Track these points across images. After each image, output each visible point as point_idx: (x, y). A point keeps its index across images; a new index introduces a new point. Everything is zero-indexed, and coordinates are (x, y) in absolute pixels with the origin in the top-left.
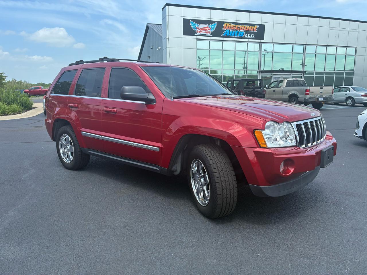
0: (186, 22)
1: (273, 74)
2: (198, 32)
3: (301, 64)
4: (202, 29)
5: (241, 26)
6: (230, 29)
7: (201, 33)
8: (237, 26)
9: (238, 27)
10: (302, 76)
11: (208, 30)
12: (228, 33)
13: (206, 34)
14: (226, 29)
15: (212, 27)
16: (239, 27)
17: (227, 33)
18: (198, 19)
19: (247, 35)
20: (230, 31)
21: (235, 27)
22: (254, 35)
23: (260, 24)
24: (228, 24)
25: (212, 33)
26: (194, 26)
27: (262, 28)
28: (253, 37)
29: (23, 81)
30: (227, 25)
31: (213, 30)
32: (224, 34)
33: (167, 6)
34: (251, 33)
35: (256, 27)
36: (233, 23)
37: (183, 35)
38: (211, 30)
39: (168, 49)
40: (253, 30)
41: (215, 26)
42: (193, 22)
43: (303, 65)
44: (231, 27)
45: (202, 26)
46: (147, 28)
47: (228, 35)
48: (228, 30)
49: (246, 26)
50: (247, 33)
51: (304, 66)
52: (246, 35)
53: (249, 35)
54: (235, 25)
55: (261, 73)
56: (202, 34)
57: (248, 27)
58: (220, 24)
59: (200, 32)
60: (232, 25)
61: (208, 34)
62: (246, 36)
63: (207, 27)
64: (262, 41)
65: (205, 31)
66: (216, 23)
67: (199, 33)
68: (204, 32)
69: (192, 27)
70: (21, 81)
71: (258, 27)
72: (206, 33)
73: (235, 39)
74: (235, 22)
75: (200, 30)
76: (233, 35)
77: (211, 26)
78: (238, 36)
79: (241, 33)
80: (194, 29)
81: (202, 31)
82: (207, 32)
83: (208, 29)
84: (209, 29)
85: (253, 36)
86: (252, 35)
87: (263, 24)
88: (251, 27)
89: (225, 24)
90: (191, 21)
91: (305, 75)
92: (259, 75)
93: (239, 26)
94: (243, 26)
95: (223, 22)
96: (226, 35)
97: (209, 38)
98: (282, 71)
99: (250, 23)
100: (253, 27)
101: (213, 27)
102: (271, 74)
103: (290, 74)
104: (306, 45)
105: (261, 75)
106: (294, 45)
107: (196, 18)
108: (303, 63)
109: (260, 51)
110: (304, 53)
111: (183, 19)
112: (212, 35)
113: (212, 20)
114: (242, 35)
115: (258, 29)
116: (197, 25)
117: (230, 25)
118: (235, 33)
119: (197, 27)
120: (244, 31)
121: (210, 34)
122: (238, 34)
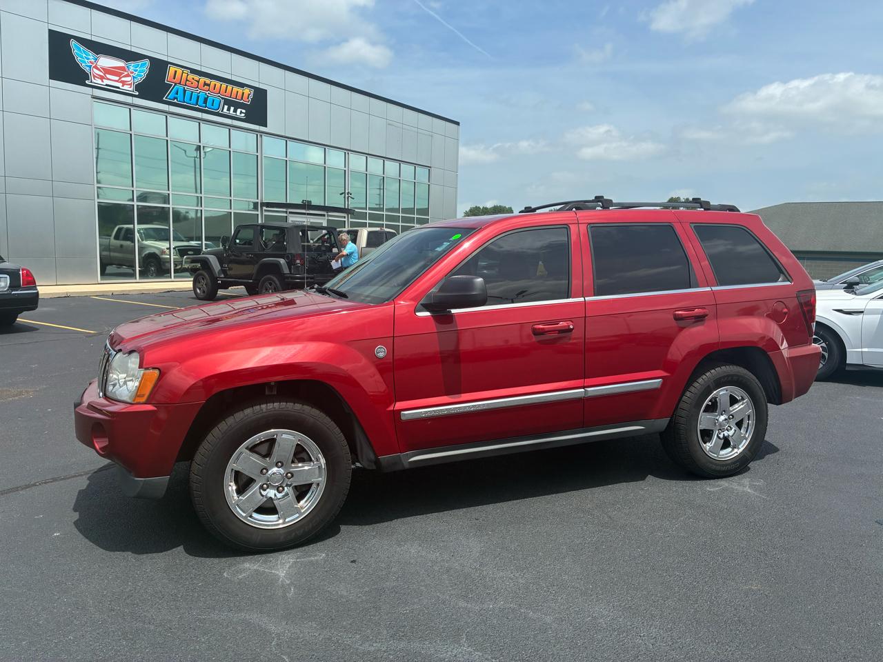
0: (59, 44)
1: (290, 213)
2: (94, 76)
3: (341, 194)
4: (107, 71)
5: (213, 82)
6: (186, 85)
7: (106, 82)
8: (203, 79)
9: (205, 84)
10: (345, 222)
11: (123, 77)
12: (181, 92)
13: (119, 88)
14: (176, 84)
15: (136, 71)
16: (209, 85)
17: (177, 94)
18: (94, 39)
19: (229, 109)
20: (185, 91)
21: (198, 82)
22: (244, 111)
23: (257, 85)
24: (179, 71)
25: (138, 87)
26: (83, 57)
27: (260, 95)
28: (243, 115)
30: (176, 72)
31: (139, 80)
32: (170, 95)
34: (237, 105)
35: (247, 91)
36: (193, 71)
37: (50, 78)
38: (134, 77)
40: (242, 98)
41: (146, 70)
42: (78, 45)
43: (347, 196)
44: (187, 80)
45: (107, 62)
47: (182, 100)
48: (180, 88)
49: (224, 85)
50: (229, 103)
51: (348, 198)
52: (226, 107)
53: (232, 109)
54: (197, 77)
55: (264, 208)
56: (107, 85)
57: (230, 87)
58: (159, 67)
59: (102, 78)
60: (191, 76)
61: (126, 87)
62: (225, 110)
63: (122, 68)
64: (262, 129)
65: (117, 78)
66: (147, 62)
67: (99, 81)
68: (112, 80)
69: (78, 60)
71: (252, 92)
72: (119, 85)
73: (198, 114)
74: (198, 68)
75: (100, 71)
76: (195, 103)
77: (132, 66)
78: (206, 107)
79: (213, 101)
80: (83, 66)
81: (108, 76)
82: (124, 83)
83: (126, 73)
84: (128, 76)
85: (241, 113)
86: (239, 110)
87: (262, 86)
88: (236, 89)
89: (172, 69)
90: (73, 43)
91: (351, 218)
92: (259, 213)
93: (208, 81)
94: (218, 84)
95: (167, 63)
96: (176, 99)
97: (129, 99)
98: (307, 206)
99: (234, 78)
100: (240, 90)
101: (140, 71)
102: (286, 212)
103: (324, 215)
104: (350, 152)
105: (265, 213)
106: (326, 148)
107: (88, 37)
108: (347, 191)
109: (259, 154)
110: (346, 169)
111: (50, 30)
112: (137, 94)
113: (134, 50)
114: (216, 105)
115: (252, 95)
116: (91, 55)
117: (185, 75)
118: (198, 97)
119: (93, 63)
120: (219, 96)
121: (130, 89)
122: (205, 101)
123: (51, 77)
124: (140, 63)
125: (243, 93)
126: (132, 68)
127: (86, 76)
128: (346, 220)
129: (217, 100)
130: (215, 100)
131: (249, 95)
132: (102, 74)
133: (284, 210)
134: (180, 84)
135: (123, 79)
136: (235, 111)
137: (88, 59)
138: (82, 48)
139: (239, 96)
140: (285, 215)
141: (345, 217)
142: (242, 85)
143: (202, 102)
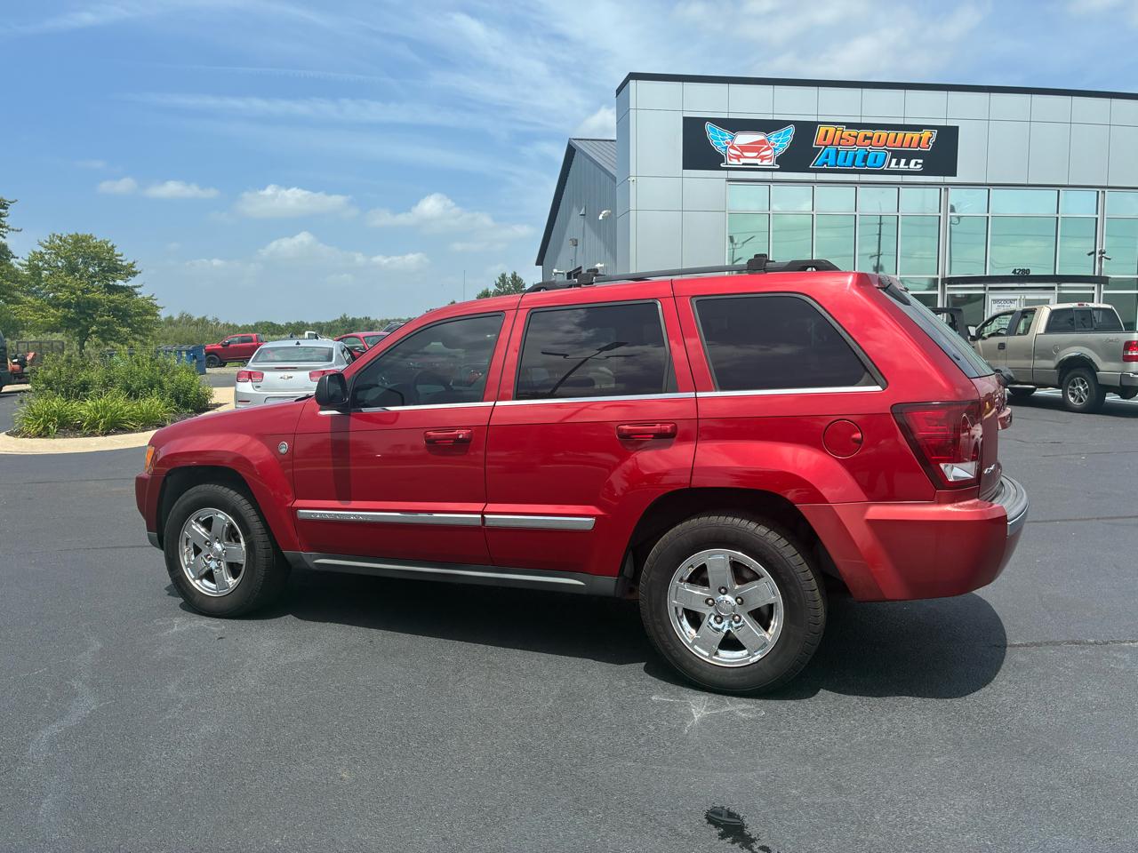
0: (694, 129)
1: (990, 289)
2: (730, 157)
3: (1089, 254)
4: (744, 148)
5: (877, 133)
6: (839, 145)
7: (743, 161)
8: (862, 133)
9: (866, 138)
10: (1093, 294)
11: (764, 151)
12: (832, 155)
13: (757, 165)
14: (826, 146)
15: (777, 141)
16: (871, 138)
17: (827, 157)
18: (732, 116)
19: (898, 163)
20: (838, 152)
21: (856, 137)
22: (921, 161)
23: (942, 123)
24: (831, 129)
26: (718, 139)
27: (948, 136)
28: (919, 166)
29: (209, 318)
30: (827, 131)
31: (781, 151)
32: (818, 161)
33: (632, 83)
35: (926, 134)
36: (850, 126)
37: (683, 169)
38: (775, 149)
39: (632, 214)
40: (919, 145)
41: (790, 138)
42: (714, 127)
43: (1098, 256)
44: (841, 138)
45: (744, 138)
46: (571, 152)
47: (834, 164)
48: (832, 150)
49: (892, 134)
50: (897, 155)
51: (1101, 259)
52: (894, 161)
53: (903, 161)
54: (854, 132)
55: (947, 286)
56: (743, 164)
57: (901, 134)
58: (806, 130)
59: (738, 157)
60: (847, 132)
61: (766, 162)
62: (893, 165)
63: (762, 142)
64: (949, 179)
65: (755, 154)
66: (792, 129)
67: (735, 162)
68: (750, 158)
69: (714, 143)
70: (204, 318)
71: (935, 135)
73: (855, 177)
74: (857, 120)
75: (737, 150)
76: (851, 164)
77: (773, 136)
78: (866, 165)
79: (877, 156)
80: (719, 149)
81: (746, 154)
82: (763, 158)
83: (766, 147)
84: (768, 149)
85: (916, 164)
86: (913, 162)
87: (951, 123)
88: (909, 135)
89: (822, 129)
90: (708, 126)
91: (1105, 289)
92: (939, 292)
93: (869, 133)
94: (883, 133)
95: (815, 124)
96: (827, 163)
97: (768, 175)
98: (1022, 277)
99: (908, 122)
100: (916, 135)
101: (781, 141)
102: (984, 289)
103: (1053, 288)
104: (1106, 190)
105: (947, 292)
106: (1061, 189)
107: (725, 116)
108: (1098, 249)
109: (942, 215)
110: (1099, 216)
111: (684, 118)
112: (778, 167)
113: (777, 118)
114: (879, 161)
115: (933, 140)
116: (727, 135)
117: (838, 133)
118: (855, 156)
119: (729, 143)
120: (885, 149)
121: (771, 164)
122: (865, 158)
123: (685, 167)
124: (783, 131)
125: (921, 138)
126: (773, 140)
127: (721, 158)
128: (1096, 292)
129: (881, 155)
130: (879, 154)
131: (930, 138)
132: (739, 153)
133: (982, 285)
134: (832, 144)
135: (763, 153)
136: (907, 163)
137: (724, 140)
138: (718, 129)
139: (914, 143)
140: (982, 292)
141: (1093, 288)
142: (918, 128)
143: (861, 160)
